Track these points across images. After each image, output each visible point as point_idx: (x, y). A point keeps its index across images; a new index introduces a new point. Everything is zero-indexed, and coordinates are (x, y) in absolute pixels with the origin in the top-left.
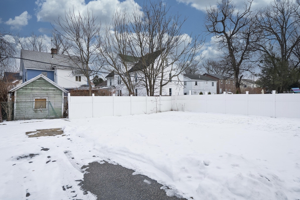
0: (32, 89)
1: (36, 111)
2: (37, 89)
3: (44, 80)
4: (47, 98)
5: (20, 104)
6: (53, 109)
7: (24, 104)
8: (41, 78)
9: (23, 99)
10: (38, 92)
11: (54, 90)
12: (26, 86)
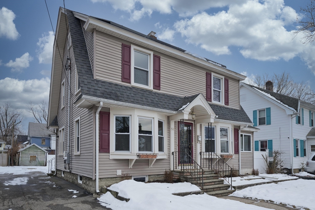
0: (29, 151)
1: (30, 162)
2: (31, 151)
3: (35, 146)
4: (36, 156)
5: (22, 158)
6: (39, 161)
7: (24, 158)
8: (34, 145)
9: (24, 156)
10: (32, 153)
11: (41, 151)
12: (26, 149)
